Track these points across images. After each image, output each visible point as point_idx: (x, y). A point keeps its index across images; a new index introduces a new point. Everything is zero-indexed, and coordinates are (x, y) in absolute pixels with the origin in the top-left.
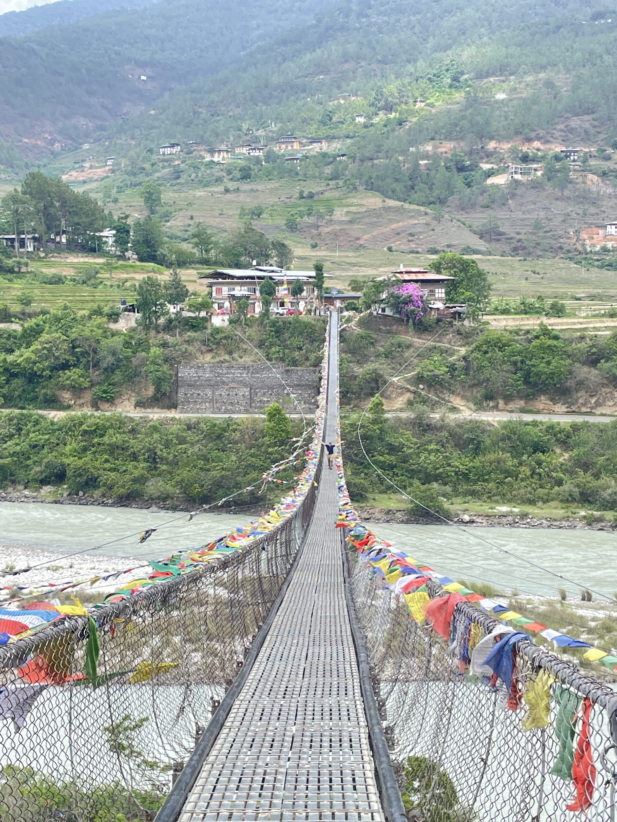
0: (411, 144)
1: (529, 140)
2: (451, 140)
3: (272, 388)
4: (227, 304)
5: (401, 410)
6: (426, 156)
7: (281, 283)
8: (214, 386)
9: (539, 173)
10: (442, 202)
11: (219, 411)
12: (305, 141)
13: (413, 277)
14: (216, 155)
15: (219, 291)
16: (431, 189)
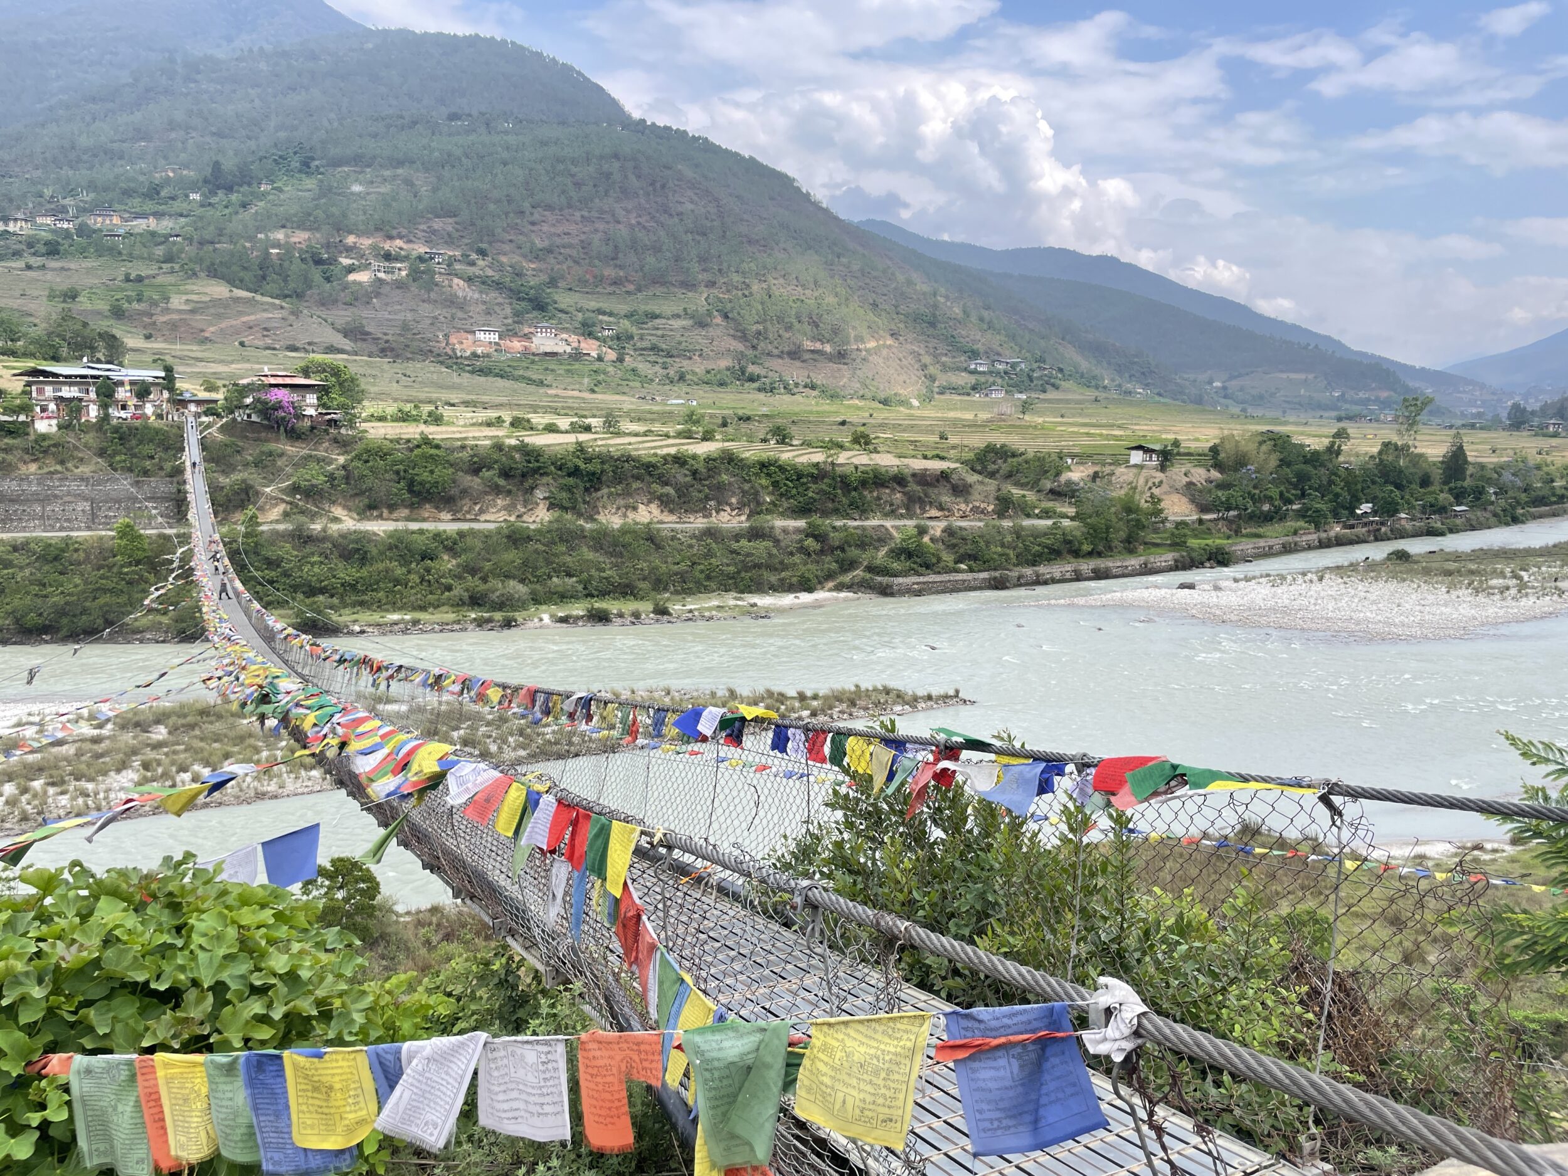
0: (259, 230)
1: (391, 238)
2: (304, 229)
3: (119, 501)
4: (52, 406)
5: (277, 522)
6: (277, 245)
7: (121, 383)
8: (44, 500)
9: (404, 273)
10: (299, 295)
11: (52, 528)
12: (126, 215)
13: (280, 381)
14: (11, 224)
15: (40, 391)
16: (285, 281)
